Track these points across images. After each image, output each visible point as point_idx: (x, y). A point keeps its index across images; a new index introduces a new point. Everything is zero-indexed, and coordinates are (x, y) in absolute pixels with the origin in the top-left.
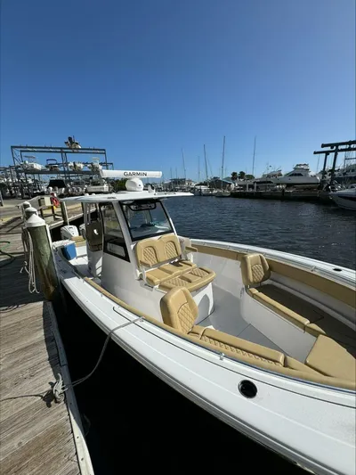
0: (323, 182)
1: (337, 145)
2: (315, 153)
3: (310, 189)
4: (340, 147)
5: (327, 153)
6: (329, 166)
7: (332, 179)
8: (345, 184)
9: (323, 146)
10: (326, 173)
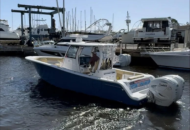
0: (22, 38)
1: (30, 7)
2: (13, 11)
3: (14, 44)
4: (33, 10)
5: (22, 13)
6: (26, 25)
7: (31, 36)
8: (41, 41)
9: (19, 6)
10: (24, 31)
